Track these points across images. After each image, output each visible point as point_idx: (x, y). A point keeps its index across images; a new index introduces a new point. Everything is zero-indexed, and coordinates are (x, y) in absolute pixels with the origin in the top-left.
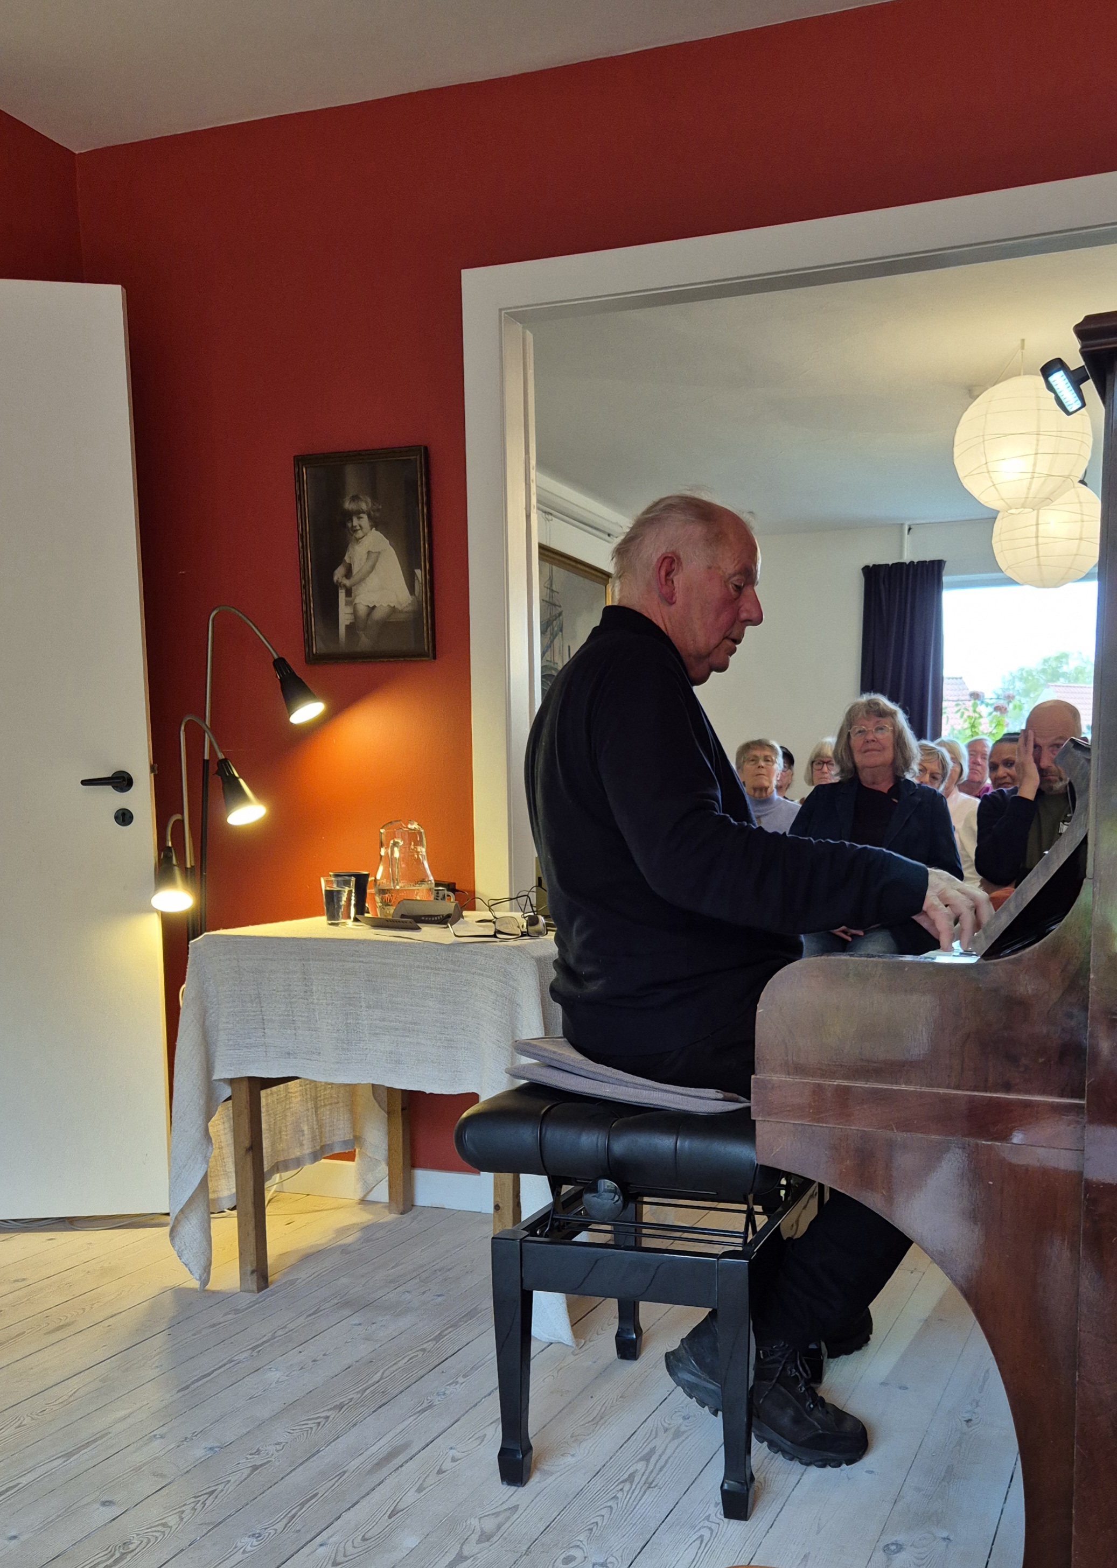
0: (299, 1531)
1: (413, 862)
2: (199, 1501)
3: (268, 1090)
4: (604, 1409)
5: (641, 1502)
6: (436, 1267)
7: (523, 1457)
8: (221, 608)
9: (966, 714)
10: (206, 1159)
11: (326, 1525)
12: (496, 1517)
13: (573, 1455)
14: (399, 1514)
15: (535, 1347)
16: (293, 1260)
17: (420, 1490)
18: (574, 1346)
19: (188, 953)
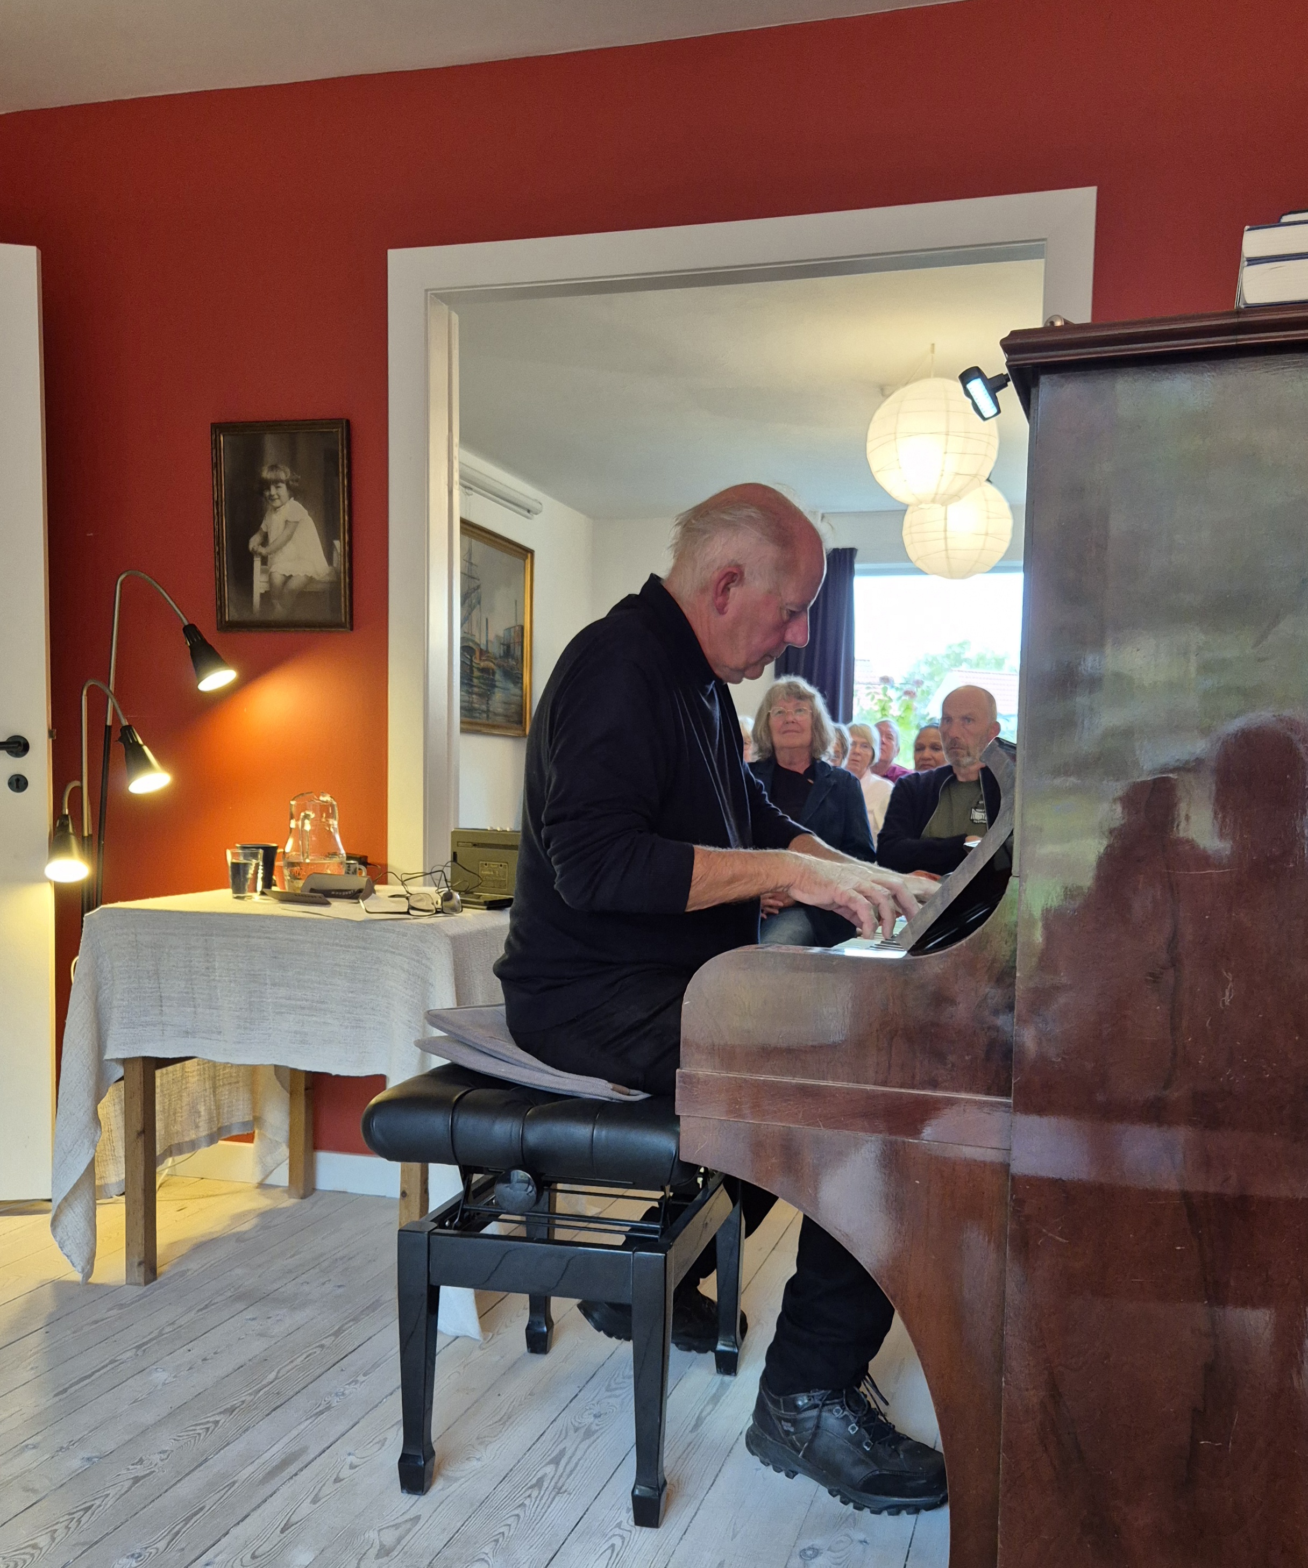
0: (183, 1549)
1: (323, 834)
2: (74, 1518)
3: (164, 1070)
4: (512, 1407)
5: (550, 1510)
6: (339, 1255)
7: (425, 1464)
8: (130, 572)
9: (877, 697)
10: (94, 1144)
11: (212, 1542)
12: (396, 1529)
13: (478, 1459)
14: (293, 1527)
15: (440, 1342)
16: (184, 1250)
17: (314, 1501)
18: (481, 1339)
19: (82, 926)
